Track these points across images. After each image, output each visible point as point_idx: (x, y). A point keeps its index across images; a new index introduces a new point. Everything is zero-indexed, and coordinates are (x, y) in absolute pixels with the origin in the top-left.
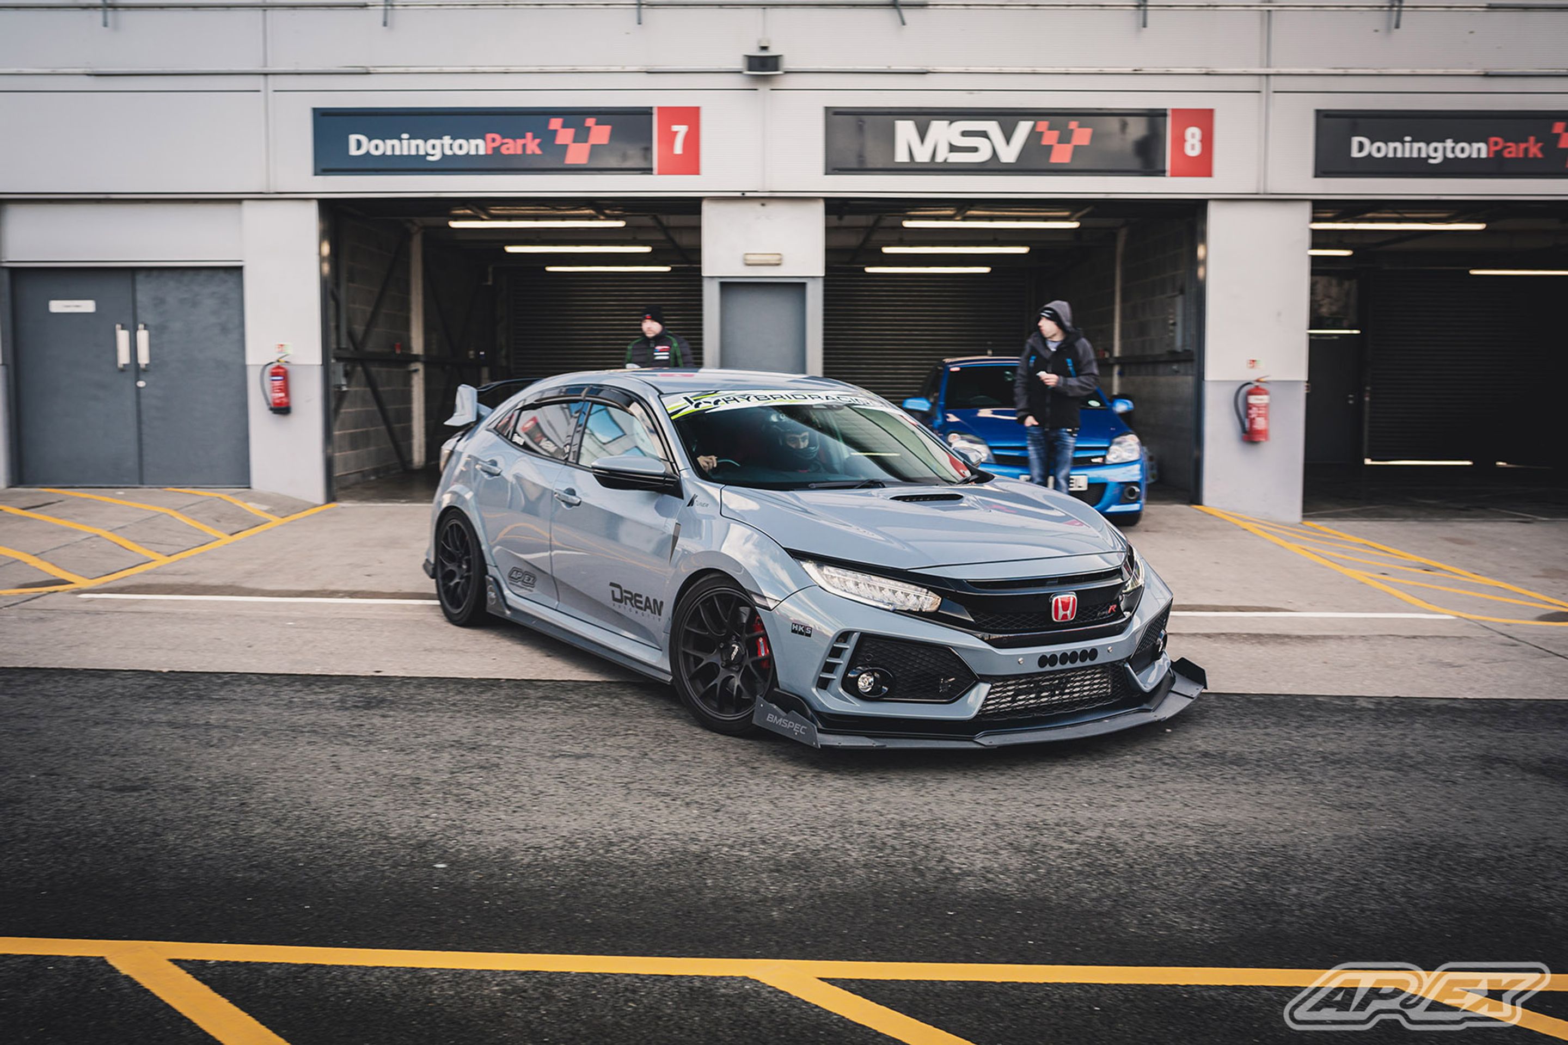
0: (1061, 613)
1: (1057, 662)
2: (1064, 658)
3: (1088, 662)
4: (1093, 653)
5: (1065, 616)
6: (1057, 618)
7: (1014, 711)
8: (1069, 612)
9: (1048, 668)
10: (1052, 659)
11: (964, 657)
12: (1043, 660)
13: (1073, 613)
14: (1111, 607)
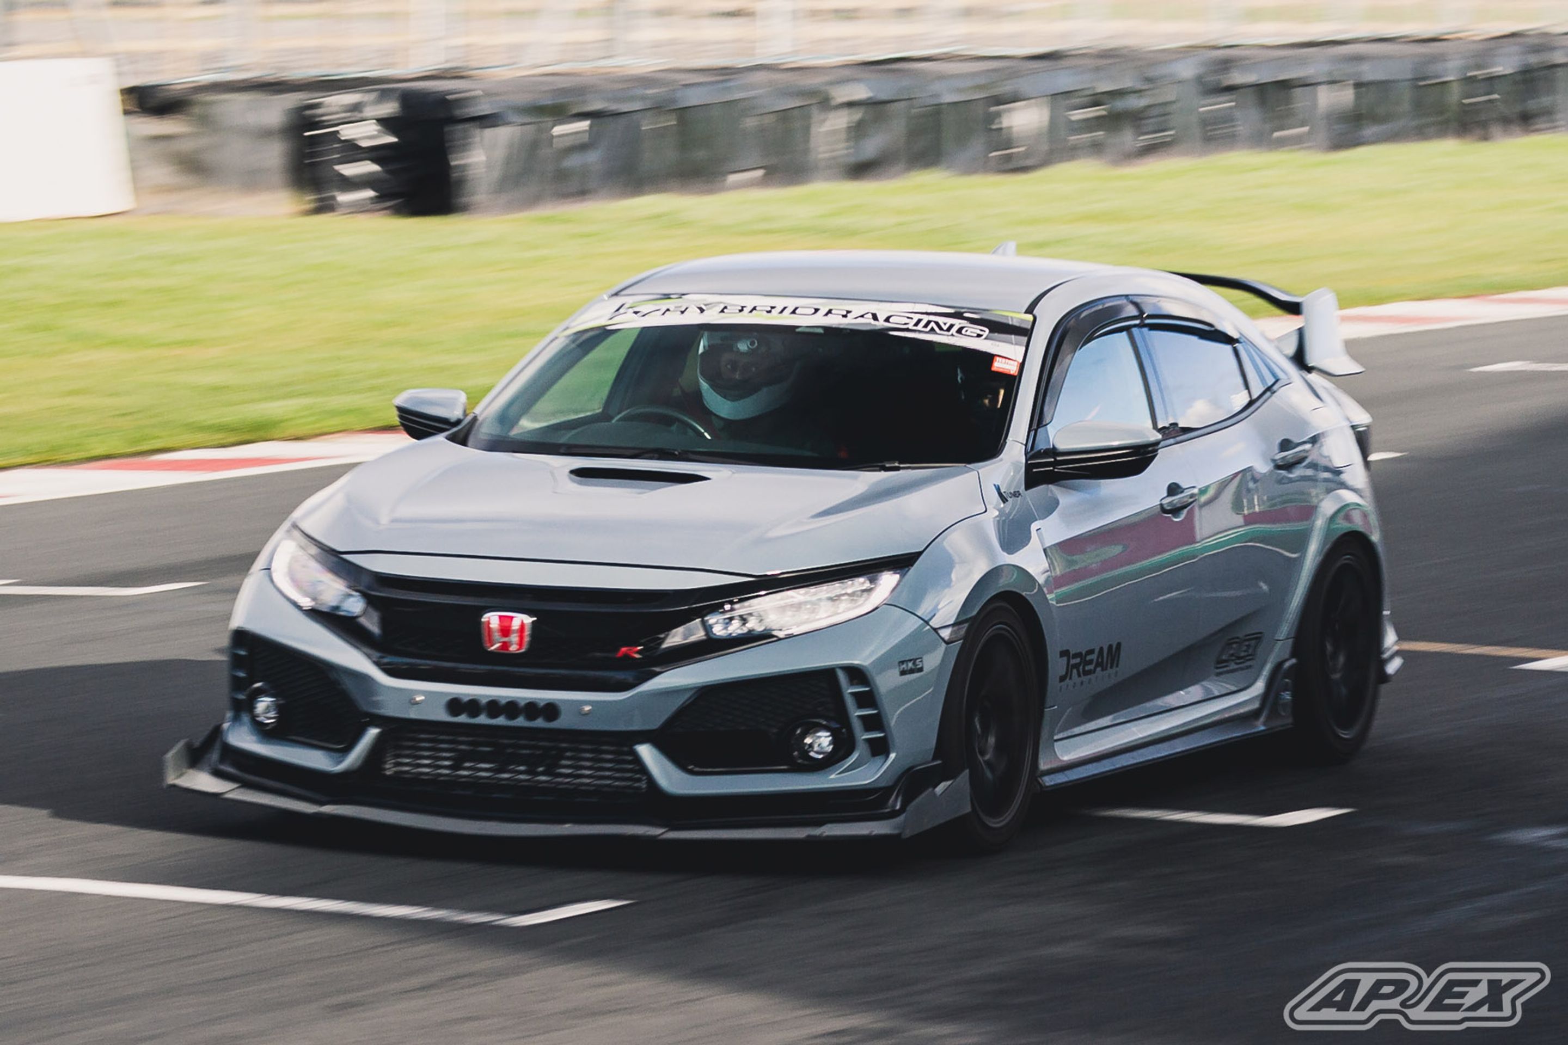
0: (497, 640)
1: (479, 714)
2: (494, 707)
3: (540, 723)
4: (551, 710)
5: (505, 645)
6: (490, 645)
7: (454, 783)
8: (514, 638)
9: (463, 718)
10: (473, 707)
12: (455, 705)
13: (520, 644)
14: (624, 649)
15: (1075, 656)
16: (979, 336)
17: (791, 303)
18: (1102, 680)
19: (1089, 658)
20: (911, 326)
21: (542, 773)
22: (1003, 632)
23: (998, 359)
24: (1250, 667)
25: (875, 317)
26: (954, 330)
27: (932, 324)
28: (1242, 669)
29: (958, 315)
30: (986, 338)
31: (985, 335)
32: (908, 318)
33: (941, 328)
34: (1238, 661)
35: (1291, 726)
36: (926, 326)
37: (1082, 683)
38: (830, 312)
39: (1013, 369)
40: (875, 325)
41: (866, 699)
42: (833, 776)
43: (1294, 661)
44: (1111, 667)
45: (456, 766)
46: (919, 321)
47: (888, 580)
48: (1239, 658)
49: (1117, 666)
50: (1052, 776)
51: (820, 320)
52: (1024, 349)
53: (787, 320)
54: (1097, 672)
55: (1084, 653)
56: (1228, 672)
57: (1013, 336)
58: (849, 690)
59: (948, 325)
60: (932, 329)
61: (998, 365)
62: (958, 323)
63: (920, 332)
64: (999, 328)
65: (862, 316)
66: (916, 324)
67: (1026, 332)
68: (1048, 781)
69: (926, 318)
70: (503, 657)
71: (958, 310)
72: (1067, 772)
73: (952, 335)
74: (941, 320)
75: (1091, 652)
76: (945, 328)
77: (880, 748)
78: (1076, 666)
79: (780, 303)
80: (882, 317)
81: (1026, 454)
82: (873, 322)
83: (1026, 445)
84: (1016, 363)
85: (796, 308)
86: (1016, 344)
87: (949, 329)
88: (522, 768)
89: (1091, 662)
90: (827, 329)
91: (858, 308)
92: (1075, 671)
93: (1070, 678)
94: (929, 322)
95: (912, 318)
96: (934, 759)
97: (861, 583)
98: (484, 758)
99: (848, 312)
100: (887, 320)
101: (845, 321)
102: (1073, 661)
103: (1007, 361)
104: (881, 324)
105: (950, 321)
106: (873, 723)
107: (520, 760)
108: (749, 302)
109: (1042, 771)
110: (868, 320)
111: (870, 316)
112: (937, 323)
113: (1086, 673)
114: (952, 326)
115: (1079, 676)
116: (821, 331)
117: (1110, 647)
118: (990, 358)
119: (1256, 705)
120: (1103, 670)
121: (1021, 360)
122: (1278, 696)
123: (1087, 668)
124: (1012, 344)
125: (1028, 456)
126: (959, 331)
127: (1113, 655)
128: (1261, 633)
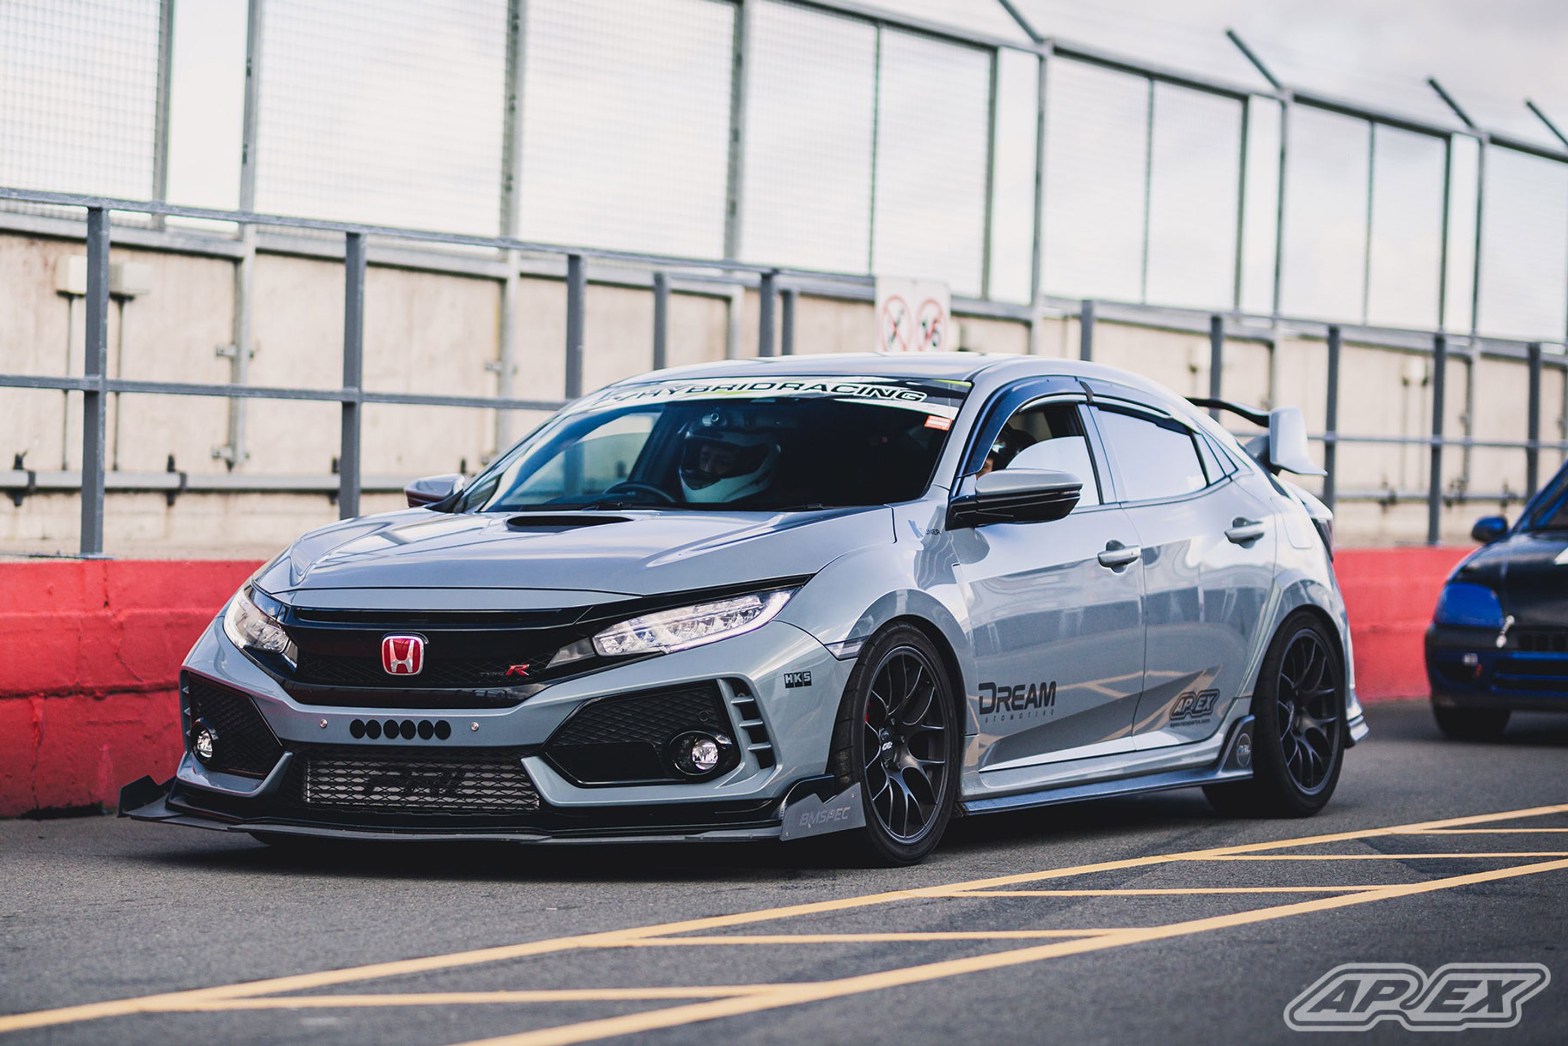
0: (394, 662)
1: (379, 734)
2: (391, 728)
3: (434, 741)
4: (443, 729)
5: (402, 668)
6: (390, 669)
7: (369, 806)
8: (410, 661)
9: (366, 740)
10: (373, 728)
11: (264, 709)
12: (357, 727)
13: (415, 667)
14: (513, 667)
15: (1001, 690)
16: (917, 399)
17: (751, 382)
18: (1034, 717)
19: (1018, 693)
20: (855, 394)
21: (445, 795)
22: (910, 654)
23: (931, 417)
24: (1208, 721)
25: (824, 388)
26: (894, 396)
27: (876, 391)
28: (1198, 722)
29: (901, 384)
30: (923, 401)
31: (923, 398)
32: (854, 387)
33: (882, 394)
34: (1193, 715)
35: (1251, 777)
36: (869, 393)
37: (1012, 717)
38: (784, 386)
39: (945, 425)
40: (823, 394)
41: (751, 711)
42: (717, 788)
43: (1252, 718)
44: (1046, 705)
45: (368, 792)
46: (864, 389)
47: (779, 599)
48: (1194, 712)
49: (1053, 704)
50: (978, 803)
51: (774, 392)
52: (957, 409)
53: (746, 394)
54: (1028, 708)
55: (1012, 688)
56: (1184, 724)
57: (949, 399)
58: (731, 701)
59: (889, 392)
60: (875, 395)
61: (931, 423)
62: (899, 390)
63: (862, 398)
64: (936, 392)
65: (812, 388)
66: (860, 392)
67: (960, 396)
68: (972, 807)
69: (870, 387)
70: (402, 680)
71: (902, 380)
72: (996, 801)
73: (892, 399)
74: (883, 388)
75: (1022, 687)
76: (887, 394)
77: (766, 760)
78: (1005, 700)
79: (740, 382)
80: (829, 389)
81: (949, 499)
82: (821, 391)
83: (951, 491)
84: (949, 421)
85: (755, 385)
86: (952, 406)
87: (889, 395)
88: (427, 791)
89: (1022, 697)
90: (779, 399)
91: (809, 382)
92: (1002, 704)
93: (998, 711)
94: (873, 390)
95: (857, 388)
96: (827, 773)
97: (750, 601)
98: (393, 782)
99: (801, 385)
100: (835, 390)
101: (797, 392)
102: (999, 695)
103: (940, 419)
104: (829, 392)
105: (892, 388)
106: (759, 734)
107: (423, 782)
108: (714, 383)
109: (965, 797)
110: (818, 390)
111: (820, 387)
112: (880, 391)
113: (1020, 707)
114: (893, 392)
115: (1008, 709)
116: (773, 401)
117: (1043, 686)
118: (925, 416)
119: (1214, 756)
120: (1036, 706)
121: (954, 418)
122: (1235, 748)
123: (1017, 703)
124: (948, 405)
125: (952, 500)
126: (899, 396)
127: (1047, 695)
128: (1217, 690)
